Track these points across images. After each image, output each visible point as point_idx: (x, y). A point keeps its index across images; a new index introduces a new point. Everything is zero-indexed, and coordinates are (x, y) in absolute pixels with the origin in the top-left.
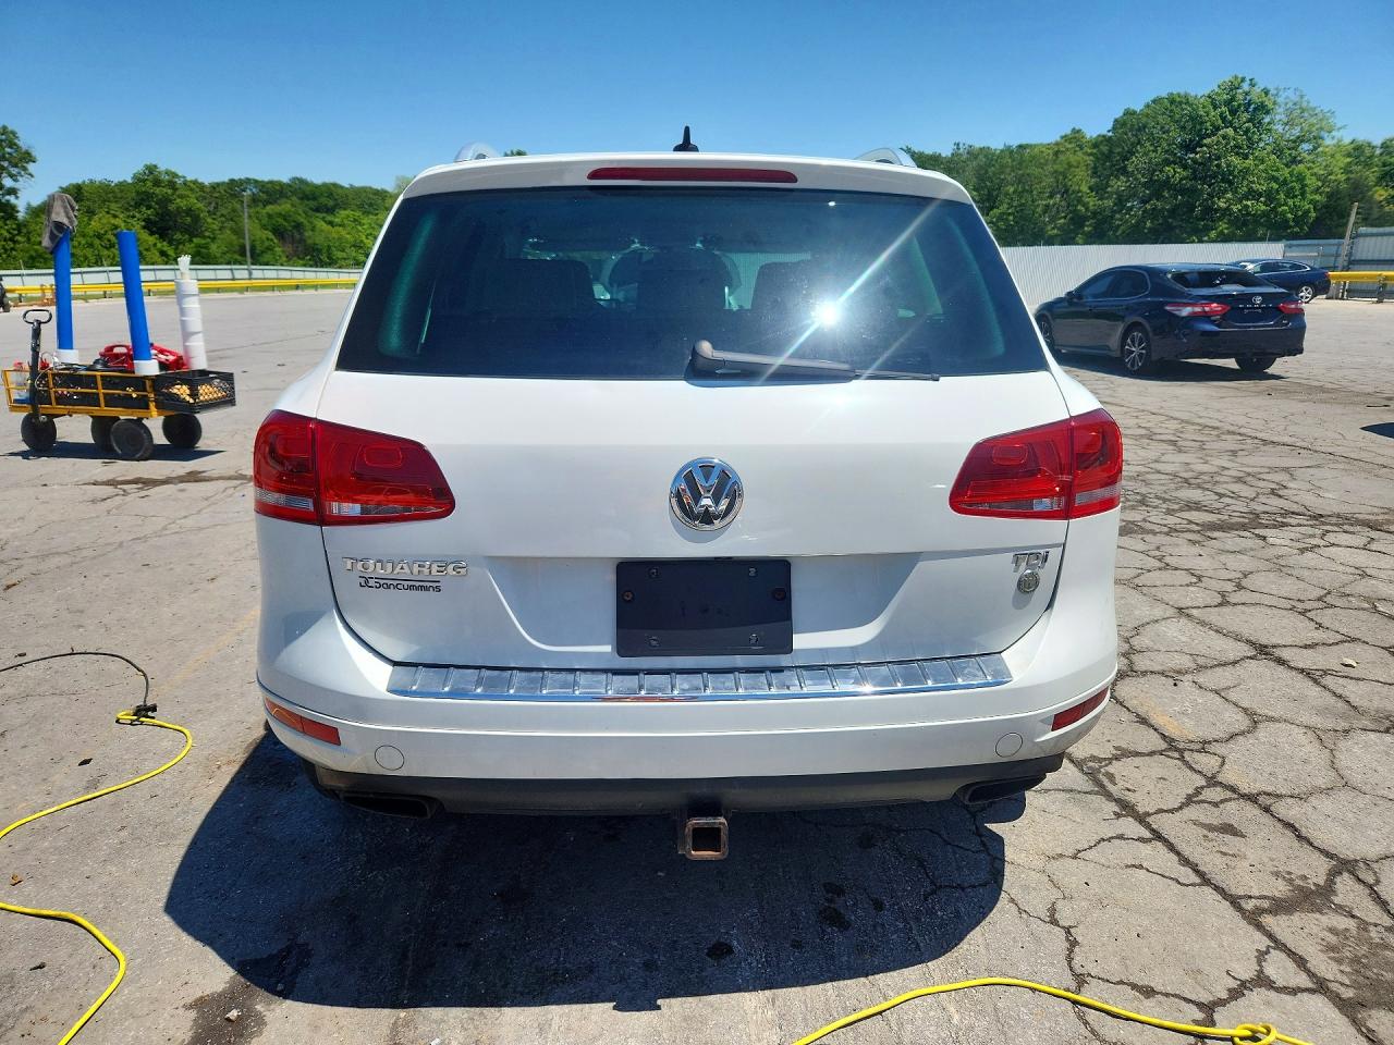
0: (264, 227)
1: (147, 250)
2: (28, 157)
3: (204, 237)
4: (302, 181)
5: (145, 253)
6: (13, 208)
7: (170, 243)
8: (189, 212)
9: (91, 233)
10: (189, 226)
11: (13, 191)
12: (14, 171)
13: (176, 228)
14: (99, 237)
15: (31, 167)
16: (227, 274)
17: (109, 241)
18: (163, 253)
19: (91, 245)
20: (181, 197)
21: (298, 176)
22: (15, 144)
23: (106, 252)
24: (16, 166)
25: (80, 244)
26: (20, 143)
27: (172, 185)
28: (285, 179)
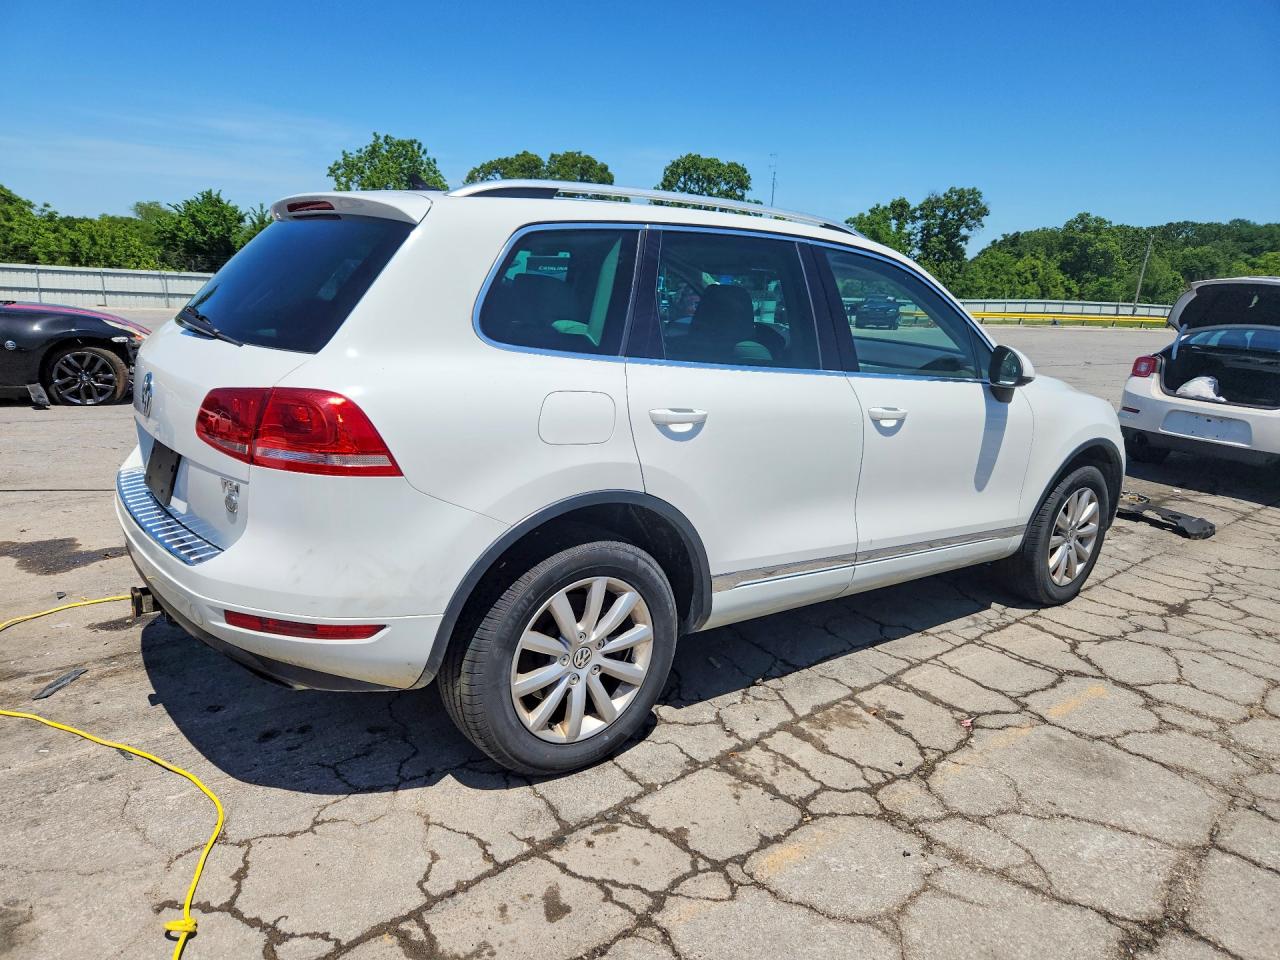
0: (1174, 267)
1: (1054, 286)
2: (984, 212)
3: (1110, 277)
4: (1243, 223)
5: (1051, 289)
6: (962, 252)
7: (1078, 281)
8: (1105, 254)
9: (1014, 272)
10: (1101, 266)
11: (965, 239)
12: (972, 222)
13: (1088, 268)
14: (1019, 275)
15: (984, 219)
16: (1112, 310)
17: (1026, 278)
18: (1068, 290)
19: (1010, 282)
20: (1102, 241)
21: (1241, 218)
22: (978, 202)
23: (1020, 287)
24: (973, 219)
25: (1002, 280)
26: (981, 201)
27: (1097, 231)
28: (1225, 221)
